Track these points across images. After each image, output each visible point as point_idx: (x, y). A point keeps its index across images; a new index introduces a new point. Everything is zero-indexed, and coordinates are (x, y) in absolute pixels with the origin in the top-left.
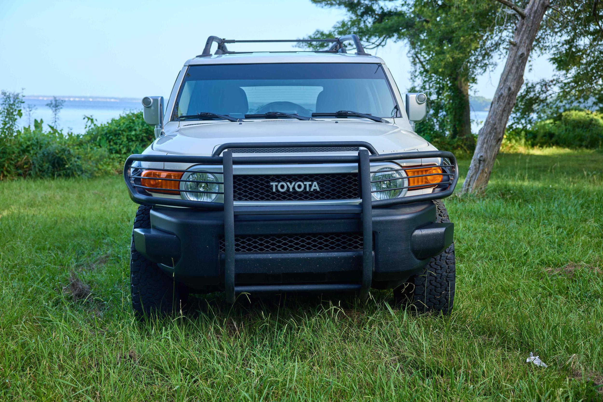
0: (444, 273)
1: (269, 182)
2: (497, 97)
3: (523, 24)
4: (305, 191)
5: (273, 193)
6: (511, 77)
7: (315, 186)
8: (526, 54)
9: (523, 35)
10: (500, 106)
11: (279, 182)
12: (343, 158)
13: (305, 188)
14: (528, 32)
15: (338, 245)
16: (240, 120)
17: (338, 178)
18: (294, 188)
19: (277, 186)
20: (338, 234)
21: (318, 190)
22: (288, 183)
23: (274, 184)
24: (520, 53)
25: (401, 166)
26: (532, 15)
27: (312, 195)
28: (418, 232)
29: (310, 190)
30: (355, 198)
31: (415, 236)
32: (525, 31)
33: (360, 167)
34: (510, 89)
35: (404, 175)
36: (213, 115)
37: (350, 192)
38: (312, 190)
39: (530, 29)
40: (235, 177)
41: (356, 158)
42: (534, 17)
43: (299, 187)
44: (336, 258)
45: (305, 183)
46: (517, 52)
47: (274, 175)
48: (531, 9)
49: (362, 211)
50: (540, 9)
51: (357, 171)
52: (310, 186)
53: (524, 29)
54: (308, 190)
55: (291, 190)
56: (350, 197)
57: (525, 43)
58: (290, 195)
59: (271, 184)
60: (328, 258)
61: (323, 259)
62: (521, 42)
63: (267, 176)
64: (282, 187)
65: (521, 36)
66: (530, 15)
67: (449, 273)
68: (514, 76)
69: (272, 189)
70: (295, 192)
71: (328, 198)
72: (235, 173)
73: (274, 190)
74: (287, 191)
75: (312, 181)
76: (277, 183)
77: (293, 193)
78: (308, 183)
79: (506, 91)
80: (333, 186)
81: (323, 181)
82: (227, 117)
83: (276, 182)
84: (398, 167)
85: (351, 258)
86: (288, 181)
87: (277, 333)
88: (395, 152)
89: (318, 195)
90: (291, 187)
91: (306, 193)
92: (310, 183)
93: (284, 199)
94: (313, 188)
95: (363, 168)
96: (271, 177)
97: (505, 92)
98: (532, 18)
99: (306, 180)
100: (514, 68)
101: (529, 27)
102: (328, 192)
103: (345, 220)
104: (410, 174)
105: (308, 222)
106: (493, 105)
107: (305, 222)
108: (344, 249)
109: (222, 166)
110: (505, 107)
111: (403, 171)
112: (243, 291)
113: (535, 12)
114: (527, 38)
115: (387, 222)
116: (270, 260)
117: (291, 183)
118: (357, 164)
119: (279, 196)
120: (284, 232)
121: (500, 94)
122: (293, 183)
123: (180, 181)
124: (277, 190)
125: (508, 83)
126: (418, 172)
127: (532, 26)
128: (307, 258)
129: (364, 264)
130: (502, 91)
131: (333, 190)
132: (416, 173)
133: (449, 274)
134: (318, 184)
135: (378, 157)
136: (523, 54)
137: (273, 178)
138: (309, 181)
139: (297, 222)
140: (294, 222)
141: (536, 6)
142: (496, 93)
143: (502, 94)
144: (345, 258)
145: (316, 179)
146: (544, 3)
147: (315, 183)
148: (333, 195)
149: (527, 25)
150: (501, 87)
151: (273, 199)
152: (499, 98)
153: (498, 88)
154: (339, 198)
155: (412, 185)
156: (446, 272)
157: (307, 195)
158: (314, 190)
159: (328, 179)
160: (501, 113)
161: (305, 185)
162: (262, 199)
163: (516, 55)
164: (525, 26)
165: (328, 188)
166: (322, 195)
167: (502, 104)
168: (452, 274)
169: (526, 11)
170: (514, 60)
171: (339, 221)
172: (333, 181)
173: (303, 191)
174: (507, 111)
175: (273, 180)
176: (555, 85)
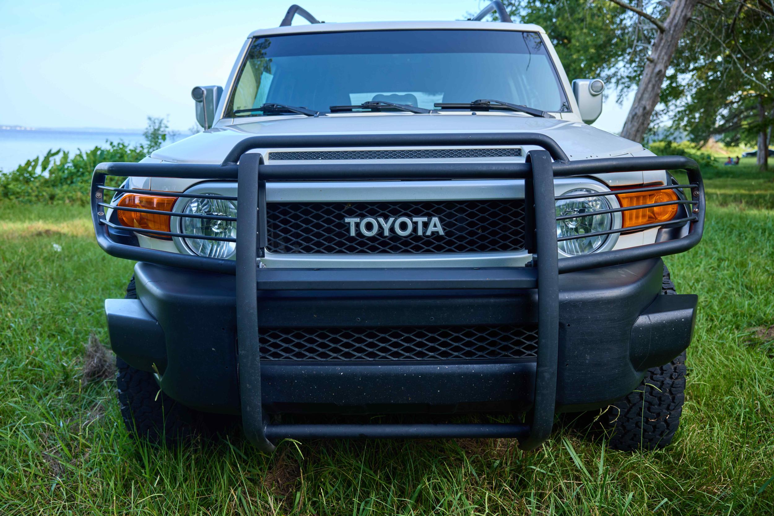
0: (668, 381)
1: (342, 217)
2: (631, 117)
3: (661, 39)
4: (414, 236)
5: (352, 239)
6: (646, 96)
7: (435, 226)
8: (663, 70)
9: (661, 51)
10: (633, 126)
11: (362, 216)
12: (494, 168)
13: (415, 229)
14: (667, 47)
15: (481, 349)
16: (323, 114)
17: (483, 210)
18: (392, 229)
19: (357, 225)
20: (481, 328)
21: (442, 233)
22: (381, 220)
23: (352, 221)
24: (657, 70)
25: (608, 186)
26: (672, 29)
27: (428, 243)
28: (642, 320)
29: (424, 233)
30: (515, 249)
31: (638, 328)
32: (663, 47)
33: (530, 188)
34: (645, 108)
35: (615, 205)
36: (283, 107)
37: (505, 238)
38: (429, 233)
39: (669, 44)
40: (272, 206)
41: (522, 168)
42: (674, 31)
43: (403, 226)
44: (475, 376)
45: (415, 219)
46: (654, 69)
47: (353, 203)
48: (671, 22)
49: (537, 284)
50: (681, 22)
51: (521, 195)
52: (426, 225)
53: (662, 44)
54: (420, 233)
55: (387, 233)
56: (505, 248)
57: (663, 59)
58: (384, 244)
59: (347, 220)
60: (460, 375)
61: (448, 377)
62: (658, 58)
63: (339, 205)
64: (369, 226)
65: (659, 51)
66: (670, 28)
67: (676, 379)
68: (650, 94)
69: (348, 230)
70: (394, 237)
71: (461, 249)
72: (272, 198)
73: (353, 233)
74: (377, 234)
75: (430, 216)
76: (358, 220)
77: (391, 239)
78: (420, 220)
79: (641, 110)
80: (471, 224)
81: (450, 216)
82: (302, 110)
83: (357, 216)
84: (603, 189)
85: (507, 375)
86: (380, 216)
87: (359, 505)
88: (594, 157)
89: (441, 243)
90: (386, 227)
91: (418, 238)
92: (425, 219)
93: (373, 250)
94: (431, 229)
95: (540, 189)
96: (346, 207)
97: (640, 112)
98: (671, 32)
99: (418, 213)
100: (650, 86)
101: (668, 42)
102: (461, 238)
103: (497, 300)
104: (626, 203)
105: (419, 302)
106: (626, 125)
107: (412, 302)
108: (494, 357)
109: (235, 185)
110: (638, 128)
111: (613, 197)
112: (286, 436)
113: (676, 26)
114: (666, 53)
115: (585, 303)
116: (339, 377)
117: (386, 218)
118: (522, 182)
119: (362, 244)
120: (367, 323)
121: (634, 113)
122: (391, 220)
123: (170, 215)
124: (359, 234)
125: (643, 102)
126: (638, 198)
127: (671, 41)
128: (417, 375)
129: (539, 398)
130: (637, 111)
131: (472, 234)
132: (635, 200)
133: (676, 381)
134: (441, 220)
135: (567, 167)
136: (660, 71)
137: (350, 209)
138: (424, 216)
139: (395, 302)
140: (390, 302)
141: (677, 18)
142: (630, 113)
143: (636, 114)
144: (494, 376)
145: (437, 212)
146: (686, 15)
147: (435, 220)
148: (471, 243)
149: (666, 40)
150: (636, 106)
151: (352, 250)
152: (633, 118)
153: (632, 107)
154: (483, 249)
155: (628, 224)
156: (671, 378)
157: (419, 244)
158: (433, 233)
159: (462, 211)
160: (634, 133)
161: (415, 224)
162: (330, 250)
163: (652, 72)
164: (663, 41)
165: (461, 229)
166: (450, 243)
167: (635, 124)
168: (679, 381)
169: (665, 25)
170: (651, 78)
171: (485, 301)
172: (472, 215)
173: (411, 235)
174: (641, 131)
175: (351, 213)
176: (665, 114)
